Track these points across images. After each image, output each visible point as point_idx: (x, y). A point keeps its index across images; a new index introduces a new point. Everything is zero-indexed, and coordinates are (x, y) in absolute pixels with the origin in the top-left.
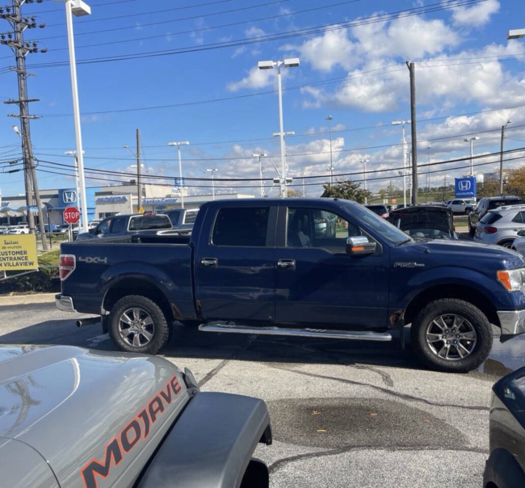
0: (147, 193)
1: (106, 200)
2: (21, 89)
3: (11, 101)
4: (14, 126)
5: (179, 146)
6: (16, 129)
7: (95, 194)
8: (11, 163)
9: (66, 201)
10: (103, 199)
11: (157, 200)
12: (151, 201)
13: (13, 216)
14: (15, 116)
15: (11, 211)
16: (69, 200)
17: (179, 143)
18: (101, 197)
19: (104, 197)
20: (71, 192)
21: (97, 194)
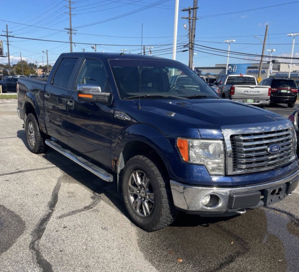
0: (280, 69)
1: (253, 72)
2: (195, 2)
3: (185, 9)
4: (184, 24)
5: (295, 36)
6: (185, 26)
7: (247, 68)
8: (184, 46)
9: (230, 71)
10: (251, 71)
11: (285, 73)
12: (281, 74)
13: (211, 78)
14: (184, 18)
15: (210, 75)
16: (232, 71)
17: (295, 34)
18: (250, 70)
19: (252, 70)
20: (234, 66)
21: (249, 68)
